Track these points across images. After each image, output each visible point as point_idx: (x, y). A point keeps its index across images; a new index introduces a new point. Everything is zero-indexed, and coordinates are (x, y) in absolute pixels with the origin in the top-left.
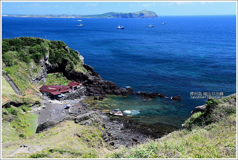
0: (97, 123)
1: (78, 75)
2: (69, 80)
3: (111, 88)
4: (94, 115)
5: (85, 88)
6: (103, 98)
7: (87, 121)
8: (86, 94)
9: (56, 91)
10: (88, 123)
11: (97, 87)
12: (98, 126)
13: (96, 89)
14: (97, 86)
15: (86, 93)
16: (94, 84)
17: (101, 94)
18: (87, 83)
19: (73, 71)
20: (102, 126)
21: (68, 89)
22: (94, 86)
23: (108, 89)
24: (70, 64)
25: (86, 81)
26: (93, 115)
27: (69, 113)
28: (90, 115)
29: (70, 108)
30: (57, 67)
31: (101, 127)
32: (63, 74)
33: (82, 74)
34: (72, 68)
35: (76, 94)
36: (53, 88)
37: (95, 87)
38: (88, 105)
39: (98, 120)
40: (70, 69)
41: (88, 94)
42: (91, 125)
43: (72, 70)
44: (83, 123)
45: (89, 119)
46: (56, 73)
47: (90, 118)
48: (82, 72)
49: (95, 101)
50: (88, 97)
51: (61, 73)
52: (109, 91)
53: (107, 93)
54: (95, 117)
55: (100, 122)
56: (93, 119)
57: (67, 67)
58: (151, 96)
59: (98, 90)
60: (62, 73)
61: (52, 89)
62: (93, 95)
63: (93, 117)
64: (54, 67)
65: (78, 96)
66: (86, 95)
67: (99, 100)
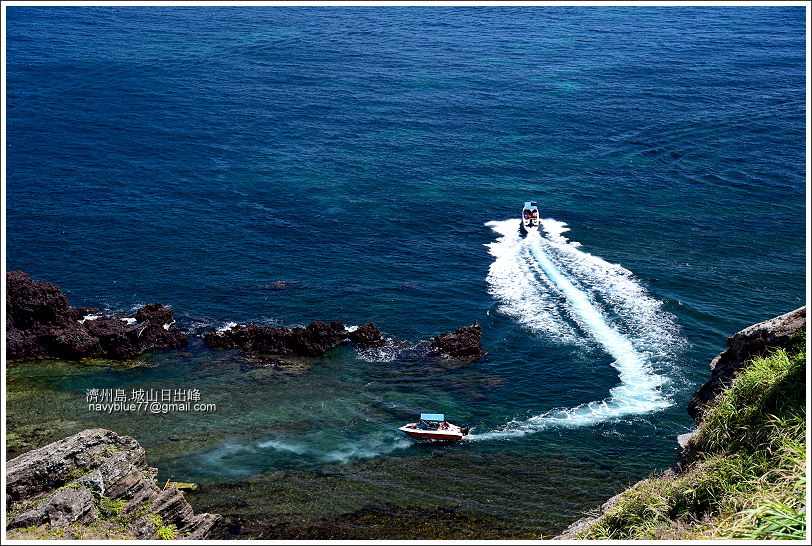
0: (128, 498)
4: (105, 454)
7: (59, 496)
10: (69, 510)
12: (134, 519)
20: (161, 513)
26: (97, 450)
28: (72, 456)
31: (158, 520)
39: (130, 481)
42: (86, 520)
44: (31, 514)
45: (74, 484)
47: (76, 471)
54: (109, 463)
55: (144, 493)
56: (97, 477)
58: (297, 346)
63: (94, 467)
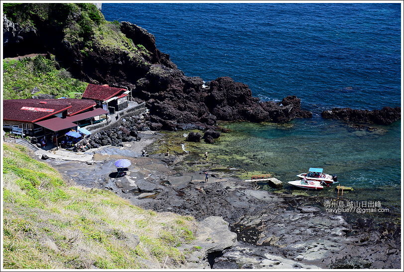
1: (110, 60)
2: (80, 79)
3: (231, 102)
5: (142, 106)
6: (218, 136)
8: (154, 124)
9: (53, 116)
11: (187, 98)
13: (182, 105)
14: (185, 95)
15: (153, 120)
16: (174, 91)
17: (204, 121)
18: (146, 87)
19: (94, 48)
21: (91, 109)
22: (175, 95)
23: (224, 106)
24: (77, 22)
25: (141, 81)
27: (134, 190)
29: (128, 173)
30: (32, 32)
32: (57, 59)
33: (124, 55)
34: (87, 34)
35: (122, 125)
36: (38, 107)
37: (179, 98)
38: (178, 161)
40: (81, 39)
41: (160, 124)
43: (89, 43)
46: (33, 56)
48: (123, 48)
49: (195, 144)
50: (162, 134)
51: (48, 57)
52: (228, 110)
53: (223, 118)
57: (71, 34)
59: (191, 110)
60: (53, 56)
61: (40, 110)
62: (177, 127)
64: (22, 34)
65: (131, 134)
66: (152, 129)
67: (208, 142)
